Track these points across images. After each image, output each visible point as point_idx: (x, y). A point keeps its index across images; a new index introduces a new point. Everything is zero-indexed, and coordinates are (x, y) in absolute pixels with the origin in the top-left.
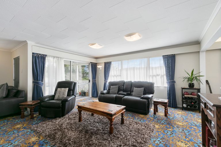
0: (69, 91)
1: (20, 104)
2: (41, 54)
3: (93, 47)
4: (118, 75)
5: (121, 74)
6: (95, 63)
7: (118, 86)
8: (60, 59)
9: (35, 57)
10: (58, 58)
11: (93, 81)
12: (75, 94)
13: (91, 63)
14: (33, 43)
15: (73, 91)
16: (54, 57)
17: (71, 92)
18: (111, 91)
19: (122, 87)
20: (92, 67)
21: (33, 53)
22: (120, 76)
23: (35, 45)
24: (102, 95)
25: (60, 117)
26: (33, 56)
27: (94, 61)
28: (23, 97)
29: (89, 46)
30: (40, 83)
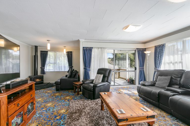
0: (104, 77)
1: (73, 83)
2: (88, 47)
3: (127, 30)
4: (176, 61)
5: (182, 59)
6: (143, 49)
7: (170, 77)
8: (103, 49)
9: (85, 50)
10: (102, 48)
11: (139, 69)
12: (109, 81)
13: (137, 49)
14: (84, 40)
15: (107, 77)
16: (98, 48)
17: (105, 79)
18: (157, 83)
19: (179, 79)
20: (138, 54)
21: (83, 47)
22: (180, 62)
23: (85, 41)
24: (142, 87)
25: (91, 99)
26: (83, 49)
27: (141, 46)
28: (77, 78)
29: (124, 30)
30: (87, 69)
